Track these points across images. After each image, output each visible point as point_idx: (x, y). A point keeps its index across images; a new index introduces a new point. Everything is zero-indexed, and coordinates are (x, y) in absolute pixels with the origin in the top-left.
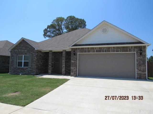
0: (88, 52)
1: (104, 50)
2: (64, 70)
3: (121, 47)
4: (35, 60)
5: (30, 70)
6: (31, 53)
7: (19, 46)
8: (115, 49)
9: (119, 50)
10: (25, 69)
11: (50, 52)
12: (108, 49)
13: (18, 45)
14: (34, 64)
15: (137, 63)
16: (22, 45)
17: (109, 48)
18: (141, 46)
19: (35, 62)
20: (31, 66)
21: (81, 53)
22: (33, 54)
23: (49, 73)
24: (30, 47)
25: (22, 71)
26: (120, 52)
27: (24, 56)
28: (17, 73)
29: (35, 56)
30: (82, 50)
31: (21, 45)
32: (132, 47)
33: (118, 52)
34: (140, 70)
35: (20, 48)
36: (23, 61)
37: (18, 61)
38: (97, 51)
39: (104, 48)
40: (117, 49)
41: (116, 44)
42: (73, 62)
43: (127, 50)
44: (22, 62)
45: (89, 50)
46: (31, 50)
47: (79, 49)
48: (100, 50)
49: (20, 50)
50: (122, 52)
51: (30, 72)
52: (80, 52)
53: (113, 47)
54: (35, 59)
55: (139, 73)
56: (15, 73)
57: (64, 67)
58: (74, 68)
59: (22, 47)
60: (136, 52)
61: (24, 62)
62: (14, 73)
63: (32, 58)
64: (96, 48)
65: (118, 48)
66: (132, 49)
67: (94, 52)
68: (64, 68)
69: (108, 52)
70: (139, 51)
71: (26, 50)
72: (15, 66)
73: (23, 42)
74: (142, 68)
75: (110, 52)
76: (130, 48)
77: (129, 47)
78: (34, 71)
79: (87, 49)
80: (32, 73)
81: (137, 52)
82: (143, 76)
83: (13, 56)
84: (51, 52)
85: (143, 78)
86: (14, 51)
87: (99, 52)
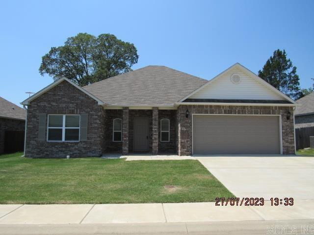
0: (210, 113)
1: (237, 111)
2: (156, 145)
3: (262, 107)
4: (96, 125)
5: (85, 146)
6: (86, 110)
7: (50, 95)
8: (253, 110)
9: (259, 110)
10: (70, 145)
11: (124, 111)
12: (243, 110)
13: (49, 93)
14: (95, 133)
15: (283, 131)
16: (61, 93)
17: (244, 107)
18: (288, 107)
19: (96, 131)
20: (88, 138)
21: (199, 113)
22: (91, 113)
23: (125, 152)
24: (81, 98)
25: (64, 149)
26: (260, 114)
27: (66, 116)
28: (47, 154)
29: (97, 117)
30: (201, 109)
31: (59, 93)
32: (276, 107)
33: (258, 114)
34: (287, 142)
35: (54, 98)
36: (64, 128)
37: (48, 128)
38: (225, 112)
39: (237, 107)
40: (256, 110)
41: (255, 101)
42: (185, 130)
43: (270, 111)
44: (62, 129)
45: (212, 110)
46: (86, 105)
47: (194, 106)
48: (231, 110)
49: (54, 104)
50: (263, 114)
51: (84, 151)
52: (196, 113)
53: (250, 107)
54: (96, 123)
55: (286, 145)
56: (41, 156)
57: (155, 139)
58: (187, 141)
59: (60, 97)
60: (280, 116)
61: (66, 130)
62: (38, 156)
63: (88, 122)
64: (223, 107)
65: (257, 107)
66: (277, 111)
67: (221, 113)
68: (157, 141)
69: (242, 114)
70: (285, 114)
71: (73, 103)
72: (41, 140)
73: (62, 85)
74: (290, 138)
75: (245, 114)
76: (274, 108)
77: (272, 107)
78: (96, 148)
79: (209, 107)
80: (89, 154)
81: (282, 115)
82: (291, 149)
83: (35, 117)
84: (127, 111)
85: (290, 152)
86: (39, 104)
87: (229, 114)
